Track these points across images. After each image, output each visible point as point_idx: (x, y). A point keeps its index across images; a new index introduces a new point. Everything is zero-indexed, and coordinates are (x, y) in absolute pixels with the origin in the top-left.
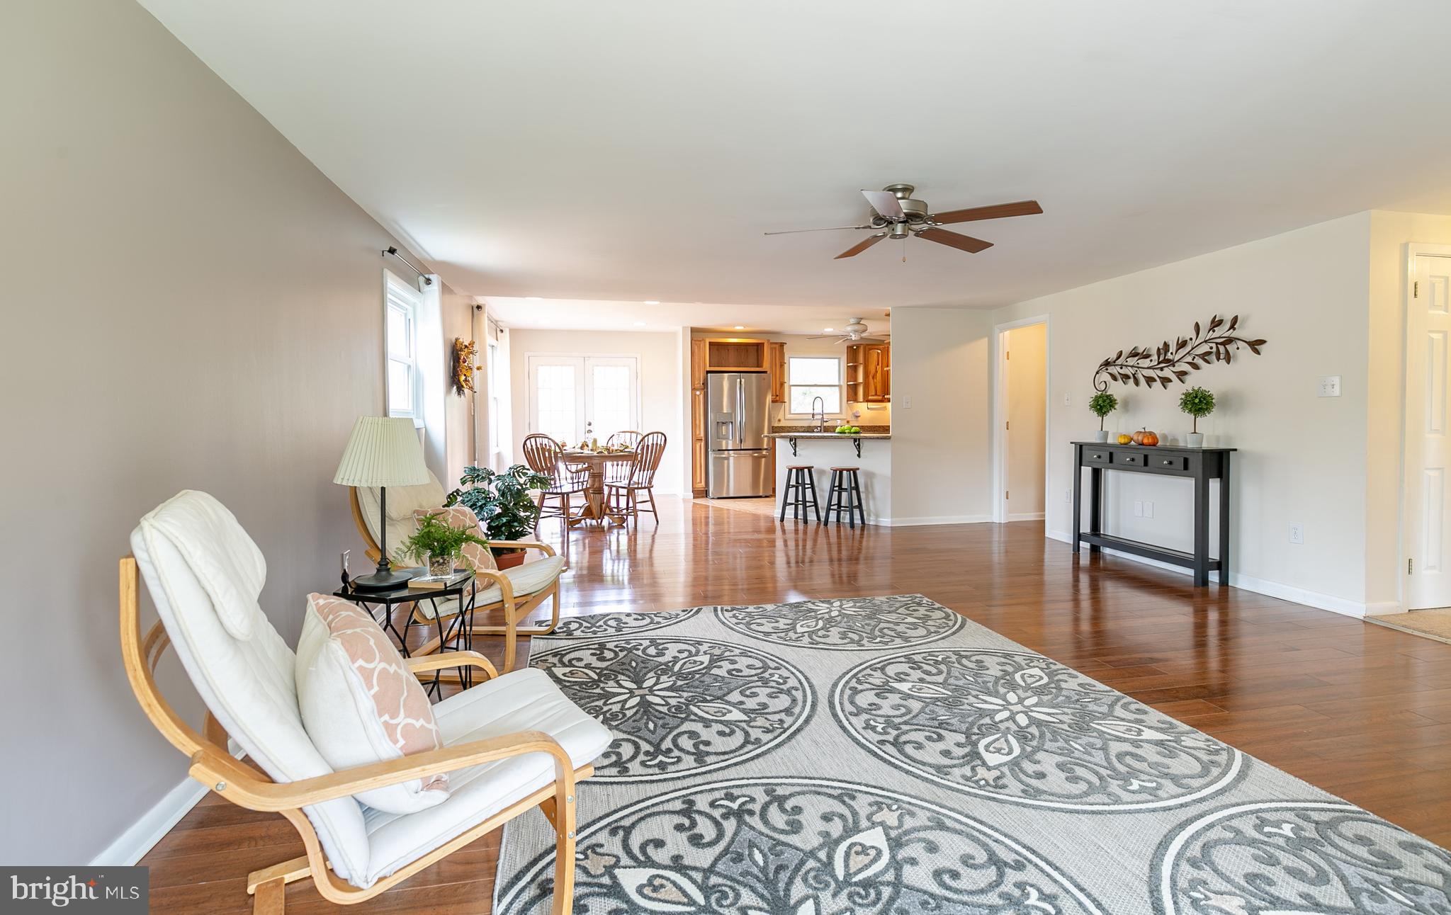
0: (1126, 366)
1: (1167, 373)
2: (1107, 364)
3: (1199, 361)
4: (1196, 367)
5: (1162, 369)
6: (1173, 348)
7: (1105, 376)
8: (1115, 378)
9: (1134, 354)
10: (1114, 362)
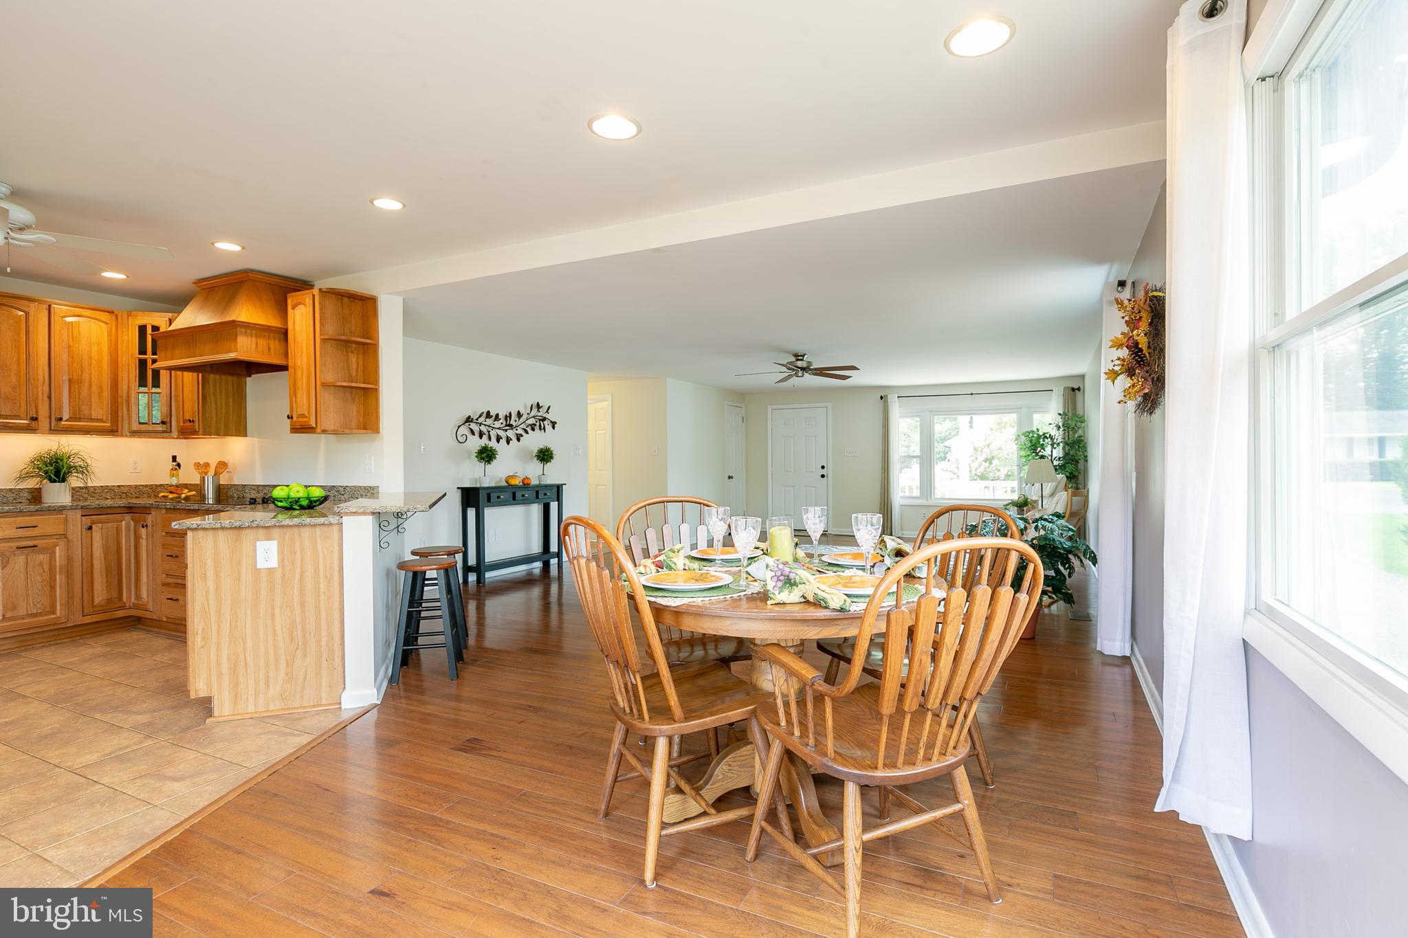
0: (485, 425)
1: (511, 433)
2: (469, 420)
3: (529, 429)
4: (526, 432)
5: (506, 430)
6: (514, 417)
7: (464, 430)
8: (473, 433)
9: (488, 415)
10: (477, 420)
